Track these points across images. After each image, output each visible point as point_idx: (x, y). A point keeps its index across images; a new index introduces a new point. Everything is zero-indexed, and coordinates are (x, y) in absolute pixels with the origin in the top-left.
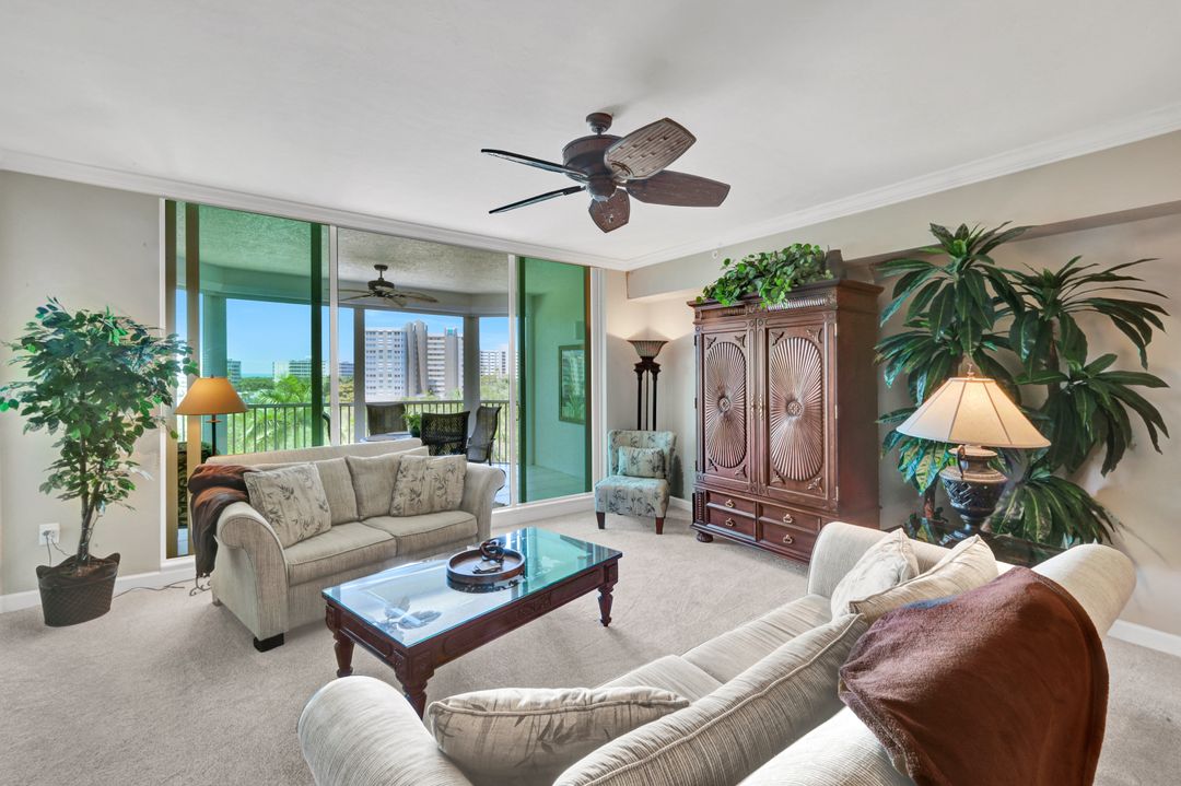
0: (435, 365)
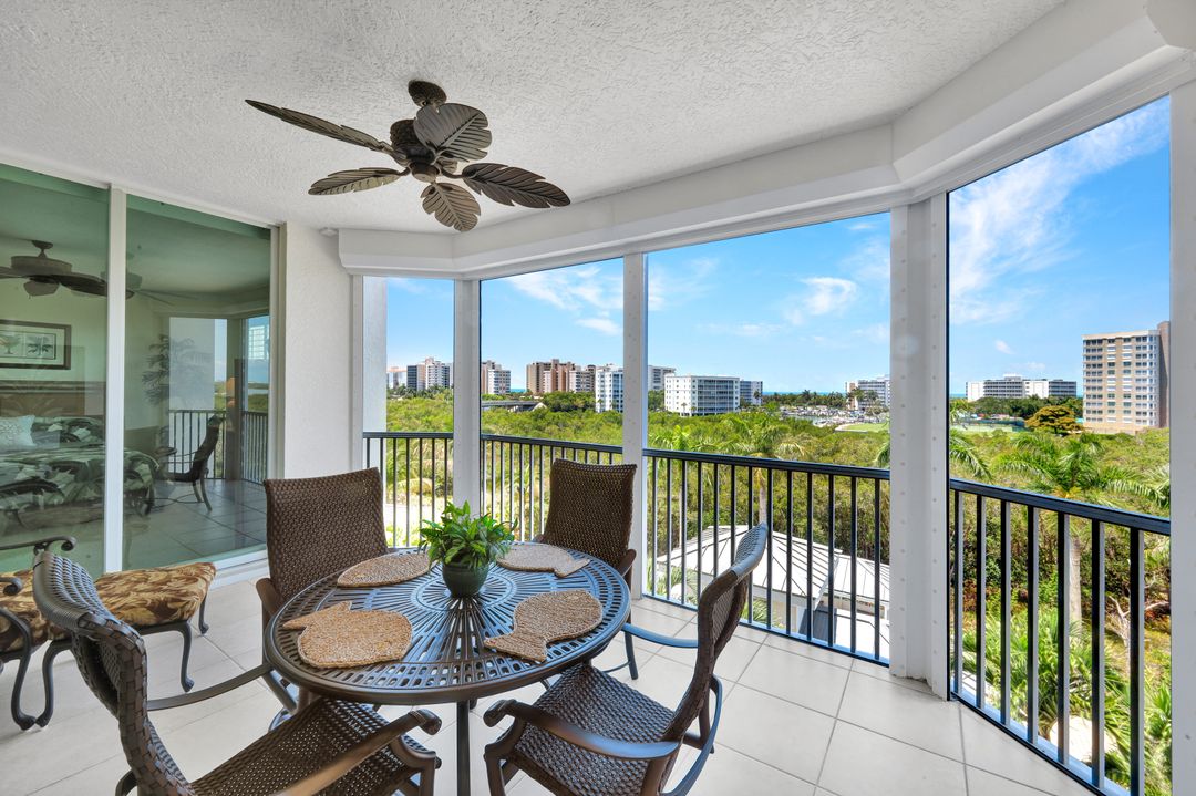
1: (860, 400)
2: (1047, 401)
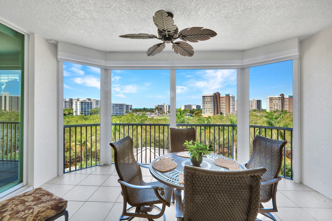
0: (223, 105)
1: (158, 110)
2: (196, 110)
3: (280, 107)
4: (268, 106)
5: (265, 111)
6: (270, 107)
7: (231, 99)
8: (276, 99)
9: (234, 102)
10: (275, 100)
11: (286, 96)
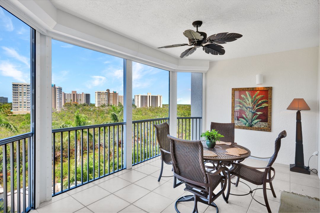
3: (106, 101)
4: (97, 101)
5: (94, 105)
6: (99, 101)
7: (57, 92)
8: (103, 93)
9: (60, 95)
10: (102, 95)
11: (111, 92)
